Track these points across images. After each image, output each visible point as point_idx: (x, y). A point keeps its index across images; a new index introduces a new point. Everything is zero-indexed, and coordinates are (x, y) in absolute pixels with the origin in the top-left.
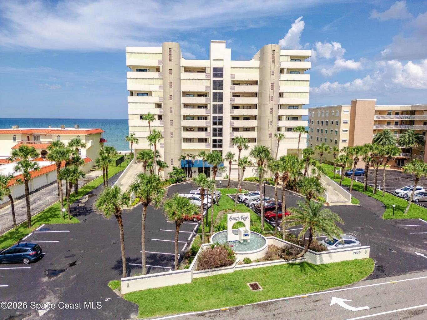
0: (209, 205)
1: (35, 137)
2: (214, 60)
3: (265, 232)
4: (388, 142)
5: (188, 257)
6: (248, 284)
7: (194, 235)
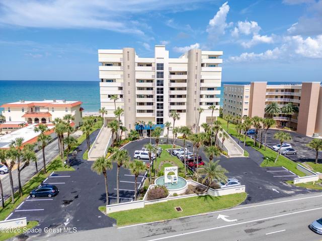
0: (154, 158)
1: (36, 108)
2: (157, 58)
3: (187, 176)
4: (274, 111)
5: (142, 192)
6: (175, 208)
7: (145, 179)
